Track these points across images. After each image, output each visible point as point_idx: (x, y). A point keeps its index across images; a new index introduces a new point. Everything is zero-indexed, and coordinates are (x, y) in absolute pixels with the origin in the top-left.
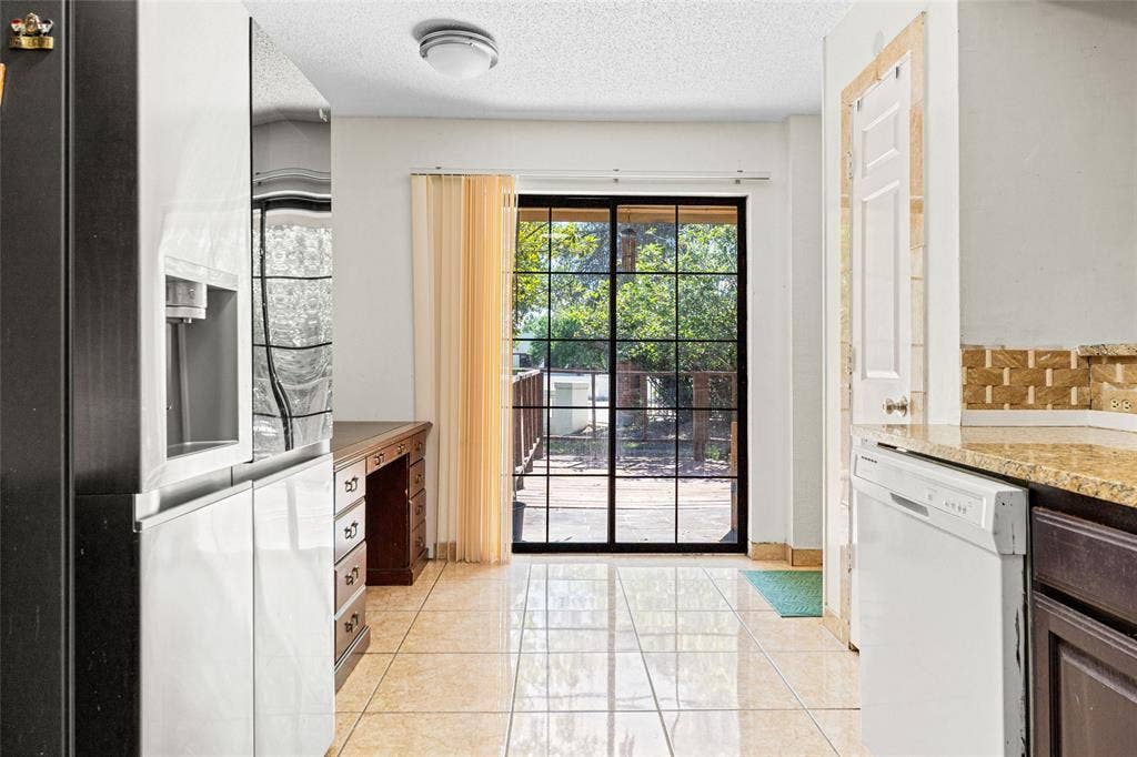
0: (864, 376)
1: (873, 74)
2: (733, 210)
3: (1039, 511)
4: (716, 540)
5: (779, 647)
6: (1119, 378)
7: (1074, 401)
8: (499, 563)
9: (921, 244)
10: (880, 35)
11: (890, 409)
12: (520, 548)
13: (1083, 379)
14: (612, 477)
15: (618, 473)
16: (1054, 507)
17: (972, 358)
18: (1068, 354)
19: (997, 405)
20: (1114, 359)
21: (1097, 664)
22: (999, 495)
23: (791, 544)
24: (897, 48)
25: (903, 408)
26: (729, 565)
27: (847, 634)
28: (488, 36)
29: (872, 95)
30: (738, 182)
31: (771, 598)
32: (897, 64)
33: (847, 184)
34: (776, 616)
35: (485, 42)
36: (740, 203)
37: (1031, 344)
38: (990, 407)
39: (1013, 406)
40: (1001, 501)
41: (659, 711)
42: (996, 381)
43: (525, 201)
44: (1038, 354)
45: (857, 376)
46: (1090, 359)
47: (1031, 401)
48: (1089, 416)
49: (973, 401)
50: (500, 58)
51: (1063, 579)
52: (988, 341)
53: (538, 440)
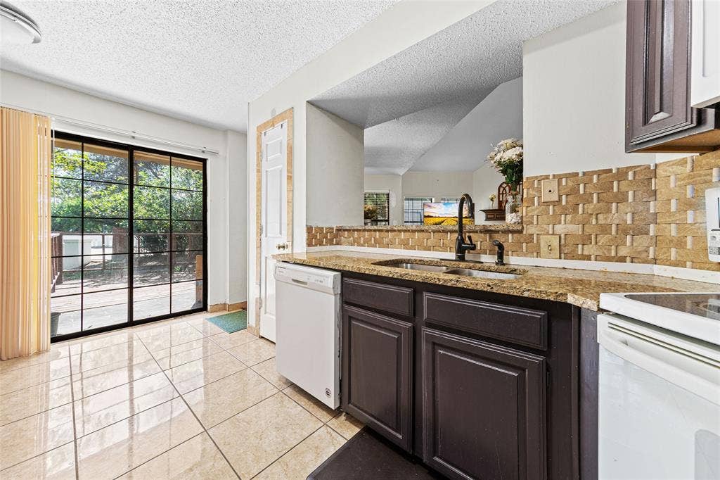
0: (266, 236)
1: (272, 123)
2: (201, 164)
3: (345, 279)
4: (189, 308)
5: (232, 346)
6: (346, 236)
7: (334, 243)
8: (39, 353)
9: (291, 190)
10: (274, 111)
11: (279, 248)
12: (55, 339)
13: (336, 236)
14: (131, 288)
15: (134, 286)
16: (349, 277)
17: (309, 229)
18: (333, 229)
19: (316, 245)
20: (345, 230)
21: (362, 321)
22: (334, 276)
23: (228, 302)
24: (282, 116)
25: (284, 247)
26: (200, 318)
27: (258, 332)
28: (32, 22)
29: (270, 132)
30: (203, 152)
31: (222, 327)
32: (281, 123)
33: (259, 164)
34: (227, 334)
35: (30, 25)
36: (204, 161)
37: (325, 225)
38: (314, 246)
39: (320, 245)
40: (335, 277)
41: (180, 396)
42: (315, 237)
43: (59, 135)
44: (326, 228)
45: (263, 235)
46: (338, 230)
47: (324, 243)
48: (338, 247)
49: (309, 244)
50: (43, 39)
51: (352, 299)
52: (314, 224)
53: (59, 273)
